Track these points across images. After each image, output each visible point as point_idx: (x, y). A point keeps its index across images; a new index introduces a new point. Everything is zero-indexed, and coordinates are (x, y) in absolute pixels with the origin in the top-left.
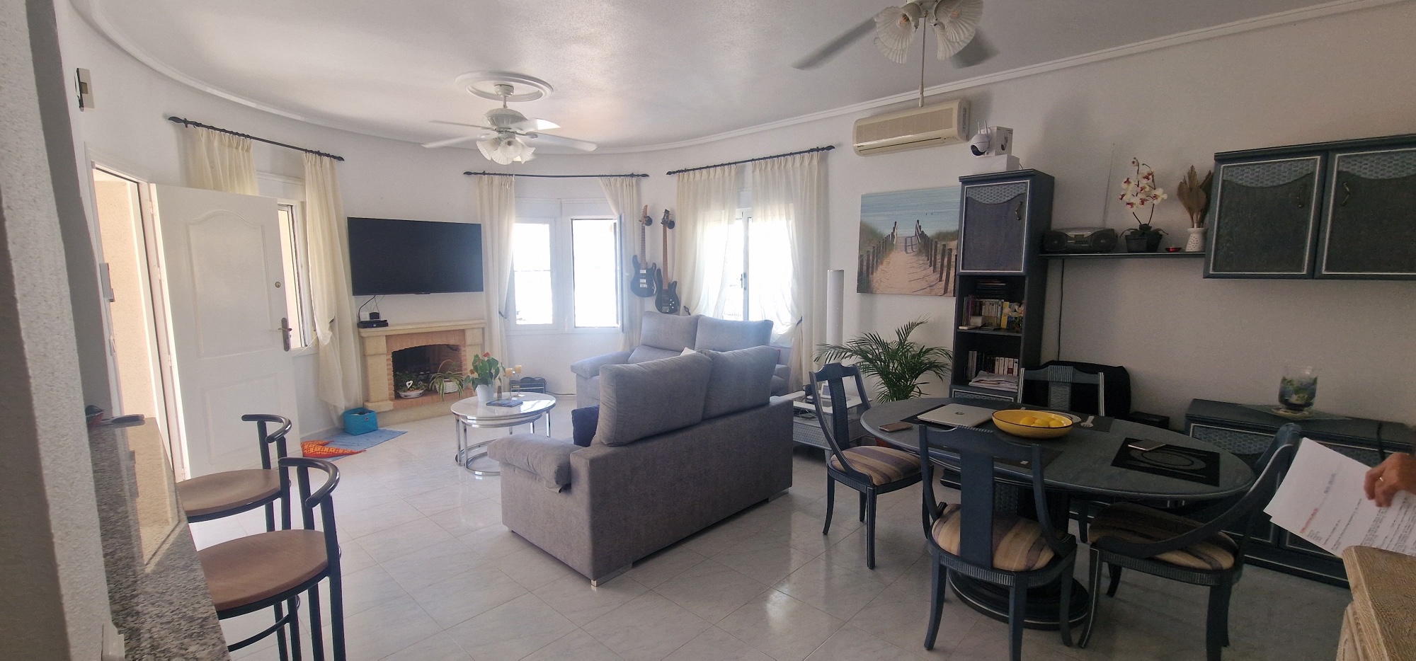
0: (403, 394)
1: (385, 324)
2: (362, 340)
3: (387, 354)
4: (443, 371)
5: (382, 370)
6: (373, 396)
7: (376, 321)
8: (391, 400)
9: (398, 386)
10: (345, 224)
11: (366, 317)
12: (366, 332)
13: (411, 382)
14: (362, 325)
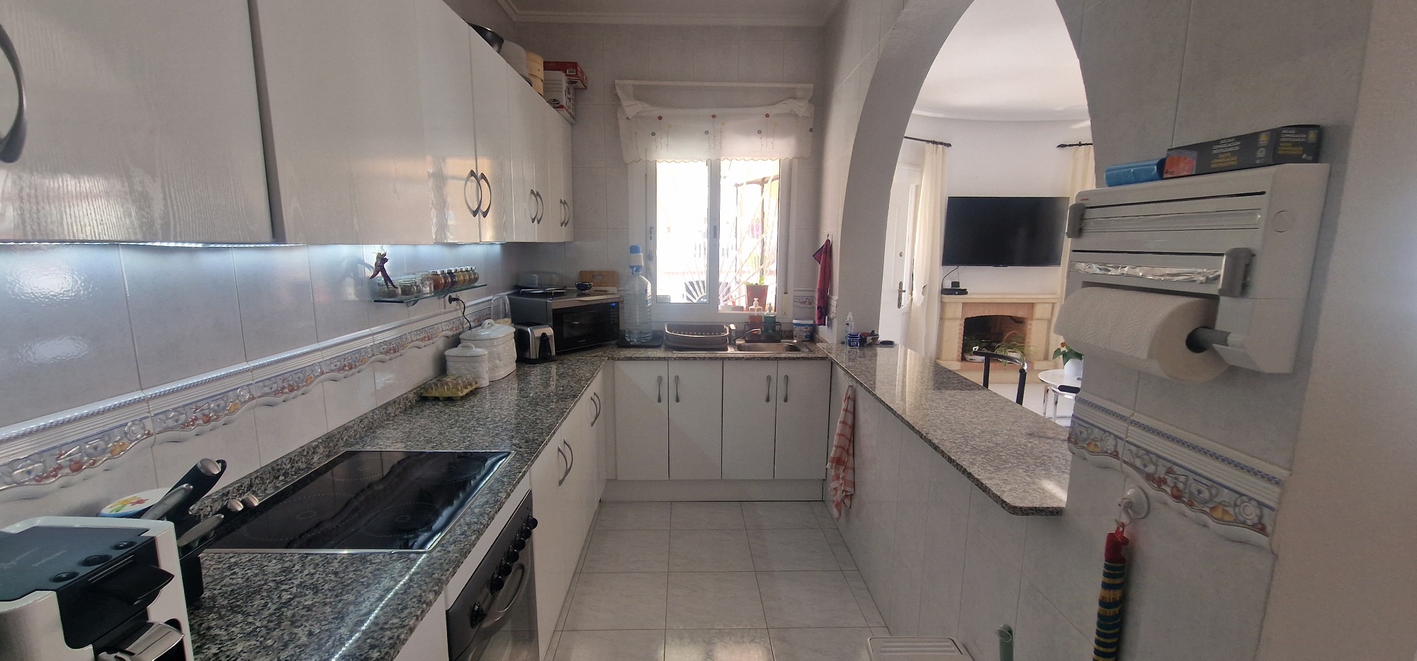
0: (968, 357)
1: (964, 292)
2: (943, 304)
3: (961, 320)
4: (1009, 341)
5: (955, 332)
6: (944, 355)
7: (956, 290)
8: (958, 361)
9: (966, 349)
10: (945, 202)
11: (948, 285)
12: (948, 298)
13: (977, 347)
14: (945, 291)
